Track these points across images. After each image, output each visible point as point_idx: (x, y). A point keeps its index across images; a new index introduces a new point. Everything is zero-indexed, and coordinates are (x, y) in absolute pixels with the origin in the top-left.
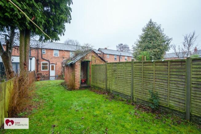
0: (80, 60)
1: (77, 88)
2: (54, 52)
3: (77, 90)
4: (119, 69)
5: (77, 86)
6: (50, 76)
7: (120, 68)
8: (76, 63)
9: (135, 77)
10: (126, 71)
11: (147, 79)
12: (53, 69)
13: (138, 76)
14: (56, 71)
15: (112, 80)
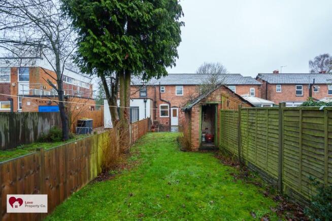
0: (200, 103)
1: (194, 148)
2: (176, 90)
3: (195, 151)
4: (259, 122)
5: (195, 145)
6: (172, 125)
7: (261, 119)
8: (193, 109)
9: (286, 142)
10: (270, 127)
11: (310, 149)
12: (175, 115)
13: (292, 139)
14: (179, 118)
15: (248, 142)
